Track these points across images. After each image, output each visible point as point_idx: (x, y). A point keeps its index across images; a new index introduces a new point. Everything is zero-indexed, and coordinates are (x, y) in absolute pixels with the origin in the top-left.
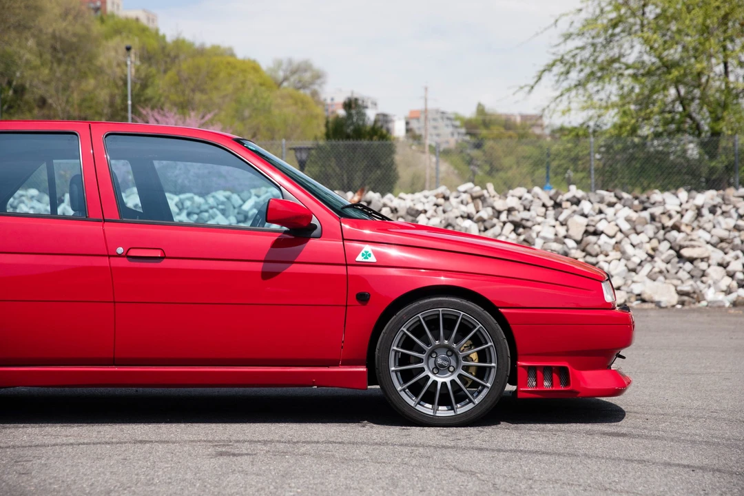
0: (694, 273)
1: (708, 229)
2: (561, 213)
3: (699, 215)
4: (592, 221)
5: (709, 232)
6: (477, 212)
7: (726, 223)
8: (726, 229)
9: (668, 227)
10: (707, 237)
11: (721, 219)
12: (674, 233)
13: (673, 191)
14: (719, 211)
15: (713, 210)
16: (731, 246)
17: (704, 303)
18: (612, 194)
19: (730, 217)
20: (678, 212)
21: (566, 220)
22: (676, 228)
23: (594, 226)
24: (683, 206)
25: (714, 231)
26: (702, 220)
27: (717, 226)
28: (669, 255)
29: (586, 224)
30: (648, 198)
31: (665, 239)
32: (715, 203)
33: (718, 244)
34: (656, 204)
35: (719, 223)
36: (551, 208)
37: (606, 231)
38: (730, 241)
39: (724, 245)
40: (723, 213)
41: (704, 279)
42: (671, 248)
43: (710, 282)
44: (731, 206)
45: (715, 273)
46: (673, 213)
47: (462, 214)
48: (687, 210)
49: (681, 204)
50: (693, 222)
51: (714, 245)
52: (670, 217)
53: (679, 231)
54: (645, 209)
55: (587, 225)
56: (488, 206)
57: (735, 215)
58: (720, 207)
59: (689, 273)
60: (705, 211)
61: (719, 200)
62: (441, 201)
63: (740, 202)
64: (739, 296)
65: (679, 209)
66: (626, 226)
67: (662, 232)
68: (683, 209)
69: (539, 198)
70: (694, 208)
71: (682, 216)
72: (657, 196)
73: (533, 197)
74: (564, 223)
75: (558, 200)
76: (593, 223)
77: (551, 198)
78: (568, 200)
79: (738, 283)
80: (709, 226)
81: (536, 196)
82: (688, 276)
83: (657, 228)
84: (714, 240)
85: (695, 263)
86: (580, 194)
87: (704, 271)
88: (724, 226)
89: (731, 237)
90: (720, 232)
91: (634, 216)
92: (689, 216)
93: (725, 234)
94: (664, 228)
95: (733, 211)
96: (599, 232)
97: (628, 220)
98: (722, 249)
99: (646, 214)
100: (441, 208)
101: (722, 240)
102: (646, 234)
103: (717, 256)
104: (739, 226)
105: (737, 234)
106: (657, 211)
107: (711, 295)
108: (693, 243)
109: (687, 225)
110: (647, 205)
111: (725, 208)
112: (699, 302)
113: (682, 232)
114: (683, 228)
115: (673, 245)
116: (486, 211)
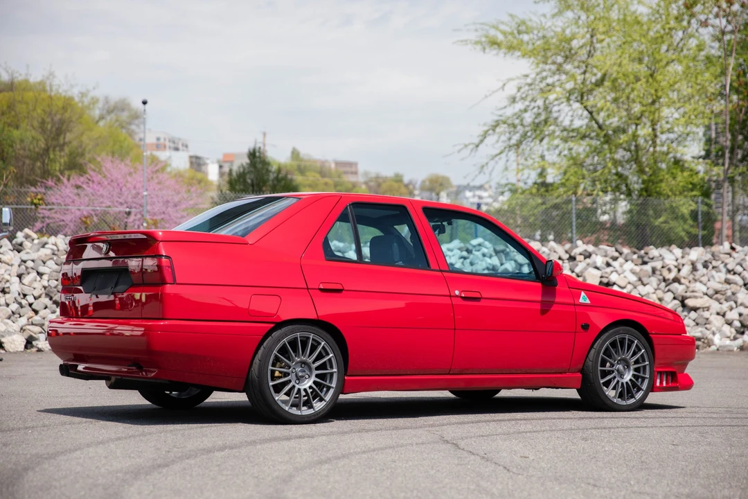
0: (699, 321)
1: (705, 282)
2: (577, 265)
3: (694, 269)
4: (606, 273)
5: (705, 285)
6: (502, 264)
7: (719, 277)
8: (719, 282)
9: (668, 280)
10: (704, 289)
11: (714, 272)
12: (676, 285)
13: (667, 247)
14: (710, 267)
15: (705, 266)
16: (724, 297)
17: (713, 348)
18: (613, 249)
19: (720, 271)
20: (676, 267)
21: (582, 272)
22: (676, 280)
23: (607, 278)
24: (678, 261)
25: (709, 284)
26: (698, 274)
27: (711, 279)
28: (675, 305)
29: (600, 275)
30: (646, 253)
31: (669, 291)
32: (707, 259)
33: (714, 295)
34: (654, 259)
35: (713, 277)
36: (566, 261)
37: (617, 283)
38: (723, 293)
39: (718, 296)
40: (713, 267)
41: (707, 326)
42: (675, 298)
43: (714, 329)
44: (720, 262)
45: (717, 321)
46: (672, 267)
47: (488, 266)
48: (683, 265)
49: (677, 260)
50: (689, 275)
51: (711, 297)
52: (670, 270)
53: (680, 283)
54: (645, 263)
55: (602, 277)
56: (511, 260)
57: (724, 270)
58: (711, 263)
59: (694, 321)
60: (700, 266)
61: (708, 257)
62: (465, 254)
63: (727, 258)
64: (744, 342)
65: (676, 264)
66: (633, 278)
67: (663, 284)
68: (679, 264)
69: (555, 252)
70: (690, 263)
71: (679, 270)
72: (654, 252)
73: (550, 250)
74: (580, 275)
75: (572, 254)
76: (606, 275)
77: (567, 252)
78: (581, 254)
79: (736, 331)
80: (704, 279)
81: (552, 250)
82: (694, 323)
83: (659, 280)
84: (711, 292)
85: (698, 311)
86: (590, 248)
87: (707, 319)
88: (717, 280)
89: (723, 289)
90: (715, 285)
91: (637, 269)
92: (686, 270)
93: (719, 287)
94: (665, 280)
95: (722, 266)
96: (611, 283)
97: (633, 272)
98: (718, 300)
99: (648, 268)
100: (468, 261)
101: (717, 292)
102: (651, 285)
103: (715, 306)
104: (729, 280)
105: (728, 286)
106: (658, 265)
107: (717, 340)
108: (695, 294)
109: (684, 278)
110: (646, 259)
111: (715, 263)
112: (710, 346)
113: (682, 284)
114: (683, 281)
115: (676, 295)
116: (510, 264)
